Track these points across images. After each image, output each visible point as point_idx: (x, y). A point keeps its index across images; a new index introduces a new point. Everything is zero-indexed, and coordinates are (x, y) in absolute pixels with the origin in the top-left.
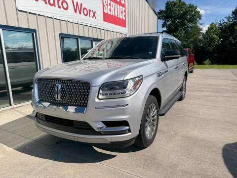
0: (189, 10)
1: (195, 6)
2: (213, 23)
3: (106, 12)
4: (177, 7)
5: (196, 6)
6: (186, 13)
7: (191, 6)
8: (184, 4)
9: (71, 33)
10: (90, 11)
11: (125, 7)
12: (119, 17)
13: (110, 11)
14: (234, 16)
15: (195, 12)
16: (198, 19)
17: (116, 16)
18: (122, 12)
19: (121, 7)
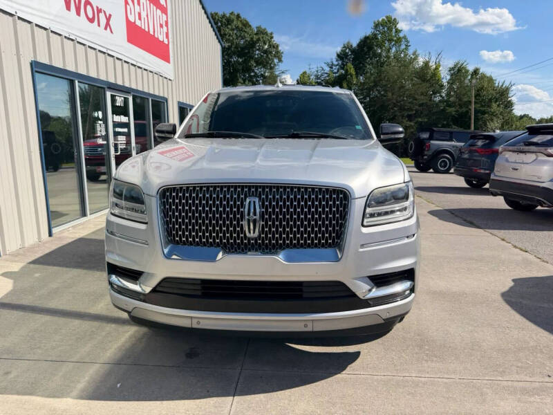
0: (259, 40)
1: (269, 32)
2: (305, 73)
3: (132, 19)
4: (233, 30)
5: (271, 34)
6: (252, 44)
7: (261, 32)
8: (246, 24)
9: (58, 63)
10: (99, 11)
11: (166, 14)
12: (156, 36)
13: (140, 19)
14: (340, 62)
15: (270, 46)
16: (276, 61)
17: (152, 33)
18: (161, 26)
19: (159, 11)
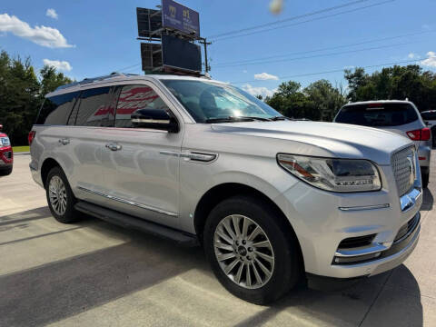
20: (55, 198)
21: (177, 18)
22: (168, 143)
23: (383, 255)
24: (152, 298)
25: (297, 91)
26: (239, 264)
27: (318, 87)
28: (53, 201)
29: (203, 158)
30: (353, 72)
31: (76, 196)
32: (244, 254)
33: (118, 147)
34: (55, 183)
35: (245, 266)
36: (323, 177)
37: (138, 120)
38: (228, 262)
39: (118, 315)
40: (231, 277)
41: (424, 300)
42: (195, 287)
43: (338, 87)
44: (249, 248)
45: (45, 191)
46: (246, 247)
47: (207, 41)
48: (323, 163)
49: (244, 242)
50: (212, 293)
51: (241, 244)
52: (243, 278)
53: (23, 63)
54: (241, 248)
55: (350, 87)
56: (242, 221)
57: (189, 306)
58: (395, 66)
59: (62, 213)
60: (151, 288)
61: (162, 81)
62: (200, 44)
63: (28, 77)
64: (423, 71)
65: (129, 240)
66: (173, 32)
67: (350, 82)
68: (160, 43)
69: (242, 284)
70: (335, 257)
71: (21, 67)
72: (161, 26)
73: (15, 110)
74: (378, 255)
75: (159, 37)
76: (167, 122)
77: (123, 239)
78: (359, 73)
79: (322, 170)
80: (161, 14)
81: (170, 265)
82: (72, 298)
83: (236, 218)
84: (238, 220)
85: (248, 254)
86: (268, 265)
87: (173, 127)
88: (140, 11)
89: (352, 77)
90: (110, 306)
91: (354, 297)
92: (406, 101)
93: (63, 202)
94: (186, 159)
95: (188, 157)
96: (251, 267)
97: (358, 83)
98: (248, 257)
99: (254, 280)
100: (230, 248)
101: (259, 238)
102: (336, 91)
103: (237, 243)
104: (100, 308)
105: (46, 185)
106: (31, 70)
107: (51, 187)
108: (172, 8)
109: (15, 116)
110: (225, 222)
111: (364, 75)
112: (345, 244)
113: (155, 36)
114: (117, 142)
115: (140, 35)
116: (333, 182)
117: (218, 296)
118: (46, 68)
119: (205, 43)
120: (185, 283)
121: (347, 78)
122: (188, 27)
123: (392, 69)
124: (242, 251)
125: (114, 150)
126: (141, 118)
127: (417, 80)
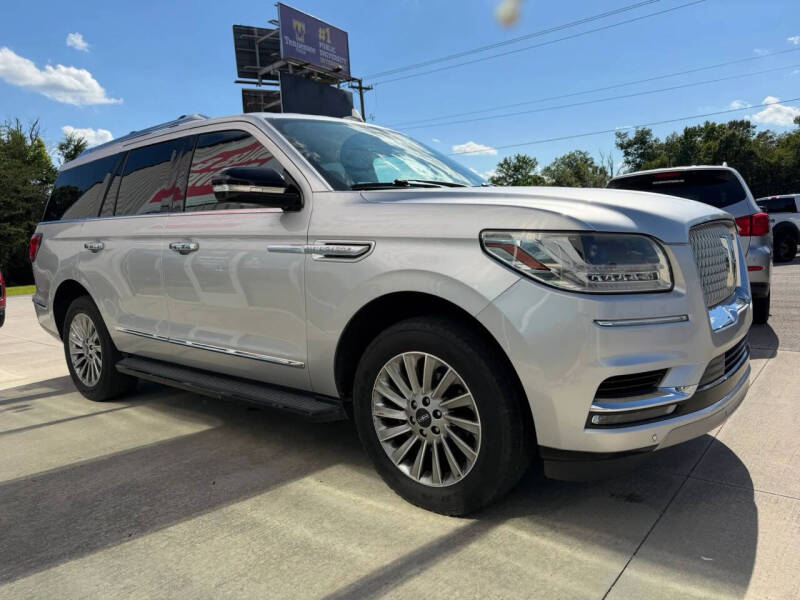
20: (80, 356)
21: (306, 43)
22: (281, 231)
23: (681, 409)
24: (259, 515)
25: (532, 174)
26: (418, 444)
27: (569, 165)
28: (76, 361)
29: (347, 252)
30: (632, 136)
31: (120, 348)
32: (426, 423)
33: (192, 246)
34: (80, 327)
35: (429, 447)
36: (566, 267)
37: (226, 188)
38: (398, 441)
39: (193, 545)
40: (404, 468)
41: (758, 500)
42: (339, 492)
43: (606, 164)
44: (435, 413)
45: (61, 345)
46: (430, 409)
47: (364, 85)
48: (564, 241)
49: (425, 402)
50: (370, 502)
51: (420, 406)
52: (427, 470)
53: (26, 132)
54: (421, 412)
55: (628, 162)
56: (421, 362)
57: (327, 524)
58: (707, 123)
59: (94, 382)
60: (258, 498)
61: (271, 121)
62: (351, 90)
63: (35, 158)
64: (757, 131)
65: (219, 423)
66: (300, 68)
67: (627, 154)
68: (278, 89)
69: (424, 481)
70: (592, 414)
71: (22, 139)
72: (277, 59)
73: (11, 220)
74: (671, 409)
75: (274, 77)
76: (281, 191)
77: (207, 422)
78: (642, 138)
79: (564, 255)
80: (277, 35)
81: (294, 459)
82: (108, 519)
83: (409, 358)
84: (414, 363)
85: (435, 422)
86: (470, 439)
87: (292, 200)
88: (239, 31)
89: (630, 144)
90: (180, 530)
91: (632, 498)
92: (724, 166)
93: (95, 362)
94: (316, 257)
95: (319, 252)
96: (440, 446)
97: (641, 156)
98: (433, 429)
99: (446, 471)
100: (400, 415)
101: (454, 391)
102: (603, 171)
103: (413, 404)
104: (159, 534)
105: (63, 333)
106: (41, 145)
107: (72, 335)
108: (299, 25)
109: (13, 230)
110: (390, 368)
111: (651, 140)
112: (610, 389)
113: (267, 76)
114: (188, 238)
115: (241, 74)
116: (583, 276)
117: (382, 506)
118: (70, 141)
119: (360, 88)
120: (323, 487)
121: (622, 146)
122: (329, 59)
123: (701, 130)
124: (422, 417)
125: (184, 252)
126: (229, 182)
127: (746, 148)
